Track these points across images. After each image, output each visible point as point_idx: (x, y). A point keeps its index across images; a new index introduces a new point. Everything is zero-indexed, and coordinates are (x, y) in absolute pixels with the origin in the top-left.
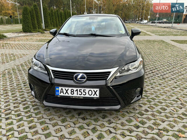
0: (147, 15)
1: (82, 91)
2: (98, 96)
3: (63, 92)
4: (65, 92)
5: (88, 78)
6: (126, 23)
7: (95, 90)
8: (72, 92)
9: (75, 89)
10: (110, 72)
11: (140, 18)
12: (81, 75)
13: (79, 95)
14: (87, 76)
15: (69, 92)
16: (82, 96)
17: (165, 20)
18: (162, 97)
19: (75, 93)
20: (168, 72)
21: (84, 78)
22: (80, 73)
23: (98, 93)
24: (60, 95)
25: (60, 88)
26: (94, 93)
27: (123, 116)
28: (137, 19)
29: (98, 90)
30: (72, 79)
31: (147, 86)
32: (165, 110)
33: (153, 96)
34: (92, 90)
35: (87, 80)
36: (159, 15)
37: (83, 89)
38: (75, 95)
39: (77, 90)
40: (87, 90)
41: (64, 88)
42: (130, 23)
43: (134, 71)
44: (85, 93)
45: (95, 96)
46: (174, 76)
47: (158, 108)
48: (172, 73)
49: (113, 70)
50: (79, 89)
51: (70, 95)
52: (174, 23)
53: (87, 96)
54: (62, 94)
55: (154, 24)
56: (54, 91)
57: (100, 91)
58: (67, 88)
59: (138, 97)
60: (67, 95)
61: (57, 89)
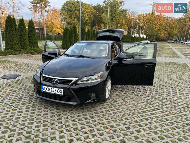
1: (54, 90)
2: (62, 94)
4: (46, 89)
5: (59, 82)
7: (61, 90)
10: (72, 80)
11: (184, 38)
12: (56, 80)
13: (52, 92)
15: (48, 89)
16: (54, 92)
21: (57, 82)
22: (56, 78)
24: (43, 90)
25: (44, 86)
28: (182, 39)
29: (63, 90)
30: (51, 82)
34: (59, 89)
37: (55, 88)
38: (51, 92)
39: (52, 89)
40: (57, 89)
44: (55, 91)
45: (61, 94)
49: (74, 79)
50: (52, 88)
51: (48, 91)
53: (57, 93)
54: (44, 90)
56: (41, 88)
58: (47, 87)
59: (94, 100)
60: (46, 91)
61: (42, 87)
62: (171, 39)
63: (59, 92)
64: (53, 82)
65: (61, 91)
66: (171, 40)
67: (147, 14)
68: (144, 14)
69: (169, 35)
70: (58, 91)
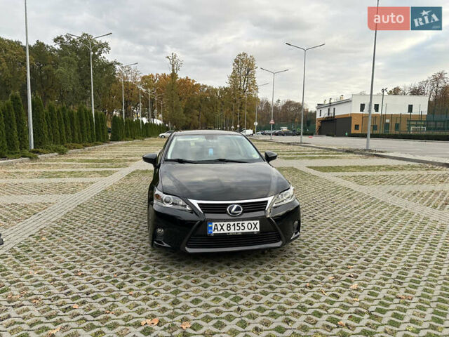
0: (251, 120)
1: (240, 225)
2: (258, 230)
3: (219, 227)
5: (244, 209)
7: (255, 222)
8: (229, 227)
9: (232, 223)
10: (267, 202)
11: (238, 126)
12: (236, 206)
13: (236, 231)
14: (243, 207)
15: (225, 227)
16: (241, 231)
17: (285, 129)
18: (320, 239)
19: (232, 228)
21: (240, 210)
22: (234, 204)
23: (258, 226)
24: (214, 232)
25: (214, 224)
26: (253, 226)
27: (283, 260)
28: (233, 127)
29: (258, 222)
30: (226, 213)
33: (309, 239)
34: (251, 222)
35: (244, 212)
36: (274, 121)
37: (241, 222)
38: (232, 231)
39: (234, 224)
40: (246, 223)
41: (218, 224)
43: (289, 201)
44: (243, 228)
45: (255, 230)
46: (328, 216)
47: (320, 249)
48: (324, 213)
49: (270, 199)
50: (236, 223)
51: (226, 231)
52: (304, 134)
53: (246, 230)
54: (216, 232)
55: (268, 138)
56: (207, 228)
57: (260, 223)
58: (222, 224)
59: (296, 233)
60: (222, 232)
61: (210, 226)
62: (210, 126)
63: (252, 227)
64: (230, 211)
65: (255, 225)
67: (160, 74)
68: (155, 75)
70: (250, 226)
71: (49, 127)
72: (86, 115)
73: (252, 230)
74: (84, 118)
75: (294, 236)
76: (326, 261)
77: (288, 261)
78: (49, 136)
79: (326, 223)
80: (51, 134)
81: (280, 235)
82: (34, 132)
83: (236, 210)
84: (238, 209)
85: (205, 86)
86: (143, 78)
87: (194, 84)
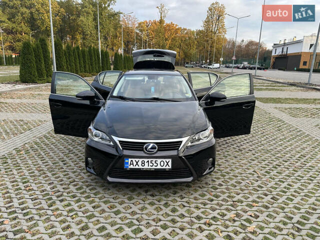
1: (154, 162)
2: (170, 167)
3: (133, 164)
4: (135, 163)
5: (159, 148)
6: (186, 67)
7: (168, 160)
8: (143, 163)
9: (146, 160)
10: (181, 142)
11: (208, 61)
12: (152, 145)
13: (150, 167)
14: (158, 146)
15: (140, 163)
16: (154, 167)
17: (246, 64)
18: (237, 171)
19: (146, 164)
20: (245, 142)
21: (155, 148)
22: (151, 142)
23: (170, 164)
24: (129, 167)
25: (130, 160)
26: (166, 164)
27: (196, 191)
28: (204, 62)
29: (170, 160)
30: (143, 150)
31: (219, 160)
32: (240, 183)
33: (228, 170)
34: (164, 160)
35: (158, 150)
37: (154, 160)
38: (146, 167)
39: (148, 161)
40: (159, 161)
41: (134, 160)
42: (193, 67)
43: (205, 140)
44: (156, 165)
45: (167, 167)
46: (253, 147)
47: (233, 182)
48: (251, 143)
49: (184, 140)
50: (150, 160)
51: (141, 167)
53: (159, 167)
54: (132, 167)
55: (229, 70)
56: (123, 163)
57: (172, 161)
58: (137, 160)
59: (210, 169)
60: (137, 167)
61: (126, 161)
62: (187, 61)
64: (146, 148)
65: (167, 163)
66: (187, 63)
67: (152, 21)
68: (148, 21)
69: (186, 56)
70: (162, 163)
71: (67, 61)
72: (94, 52)
73: (164, 167)
74: (93, 55)
75: (207, 171)
76: (235, 195)
77: (200, 192)
78: (67, 67)
79: (250, 153)
80: (69, 66)
81: (191, 172)
82: (56, 65)
83: (151, 148)
84: (153, 148)
85: (185, 29)
86: (140, 24)
87: (177, 27)
